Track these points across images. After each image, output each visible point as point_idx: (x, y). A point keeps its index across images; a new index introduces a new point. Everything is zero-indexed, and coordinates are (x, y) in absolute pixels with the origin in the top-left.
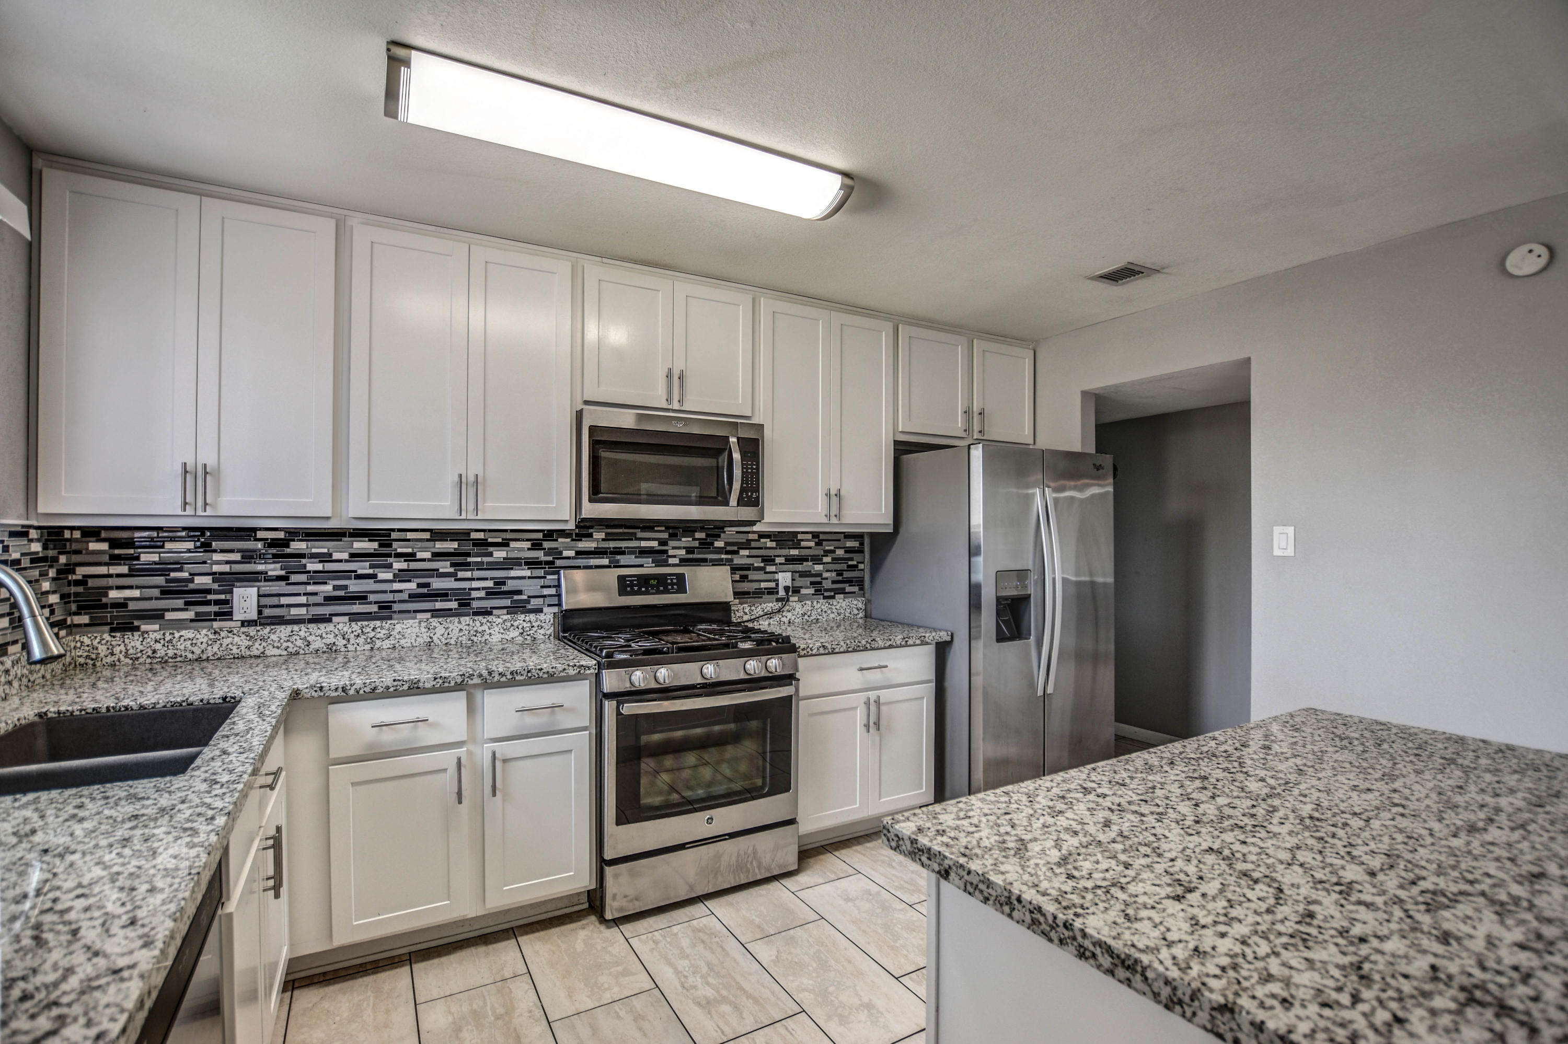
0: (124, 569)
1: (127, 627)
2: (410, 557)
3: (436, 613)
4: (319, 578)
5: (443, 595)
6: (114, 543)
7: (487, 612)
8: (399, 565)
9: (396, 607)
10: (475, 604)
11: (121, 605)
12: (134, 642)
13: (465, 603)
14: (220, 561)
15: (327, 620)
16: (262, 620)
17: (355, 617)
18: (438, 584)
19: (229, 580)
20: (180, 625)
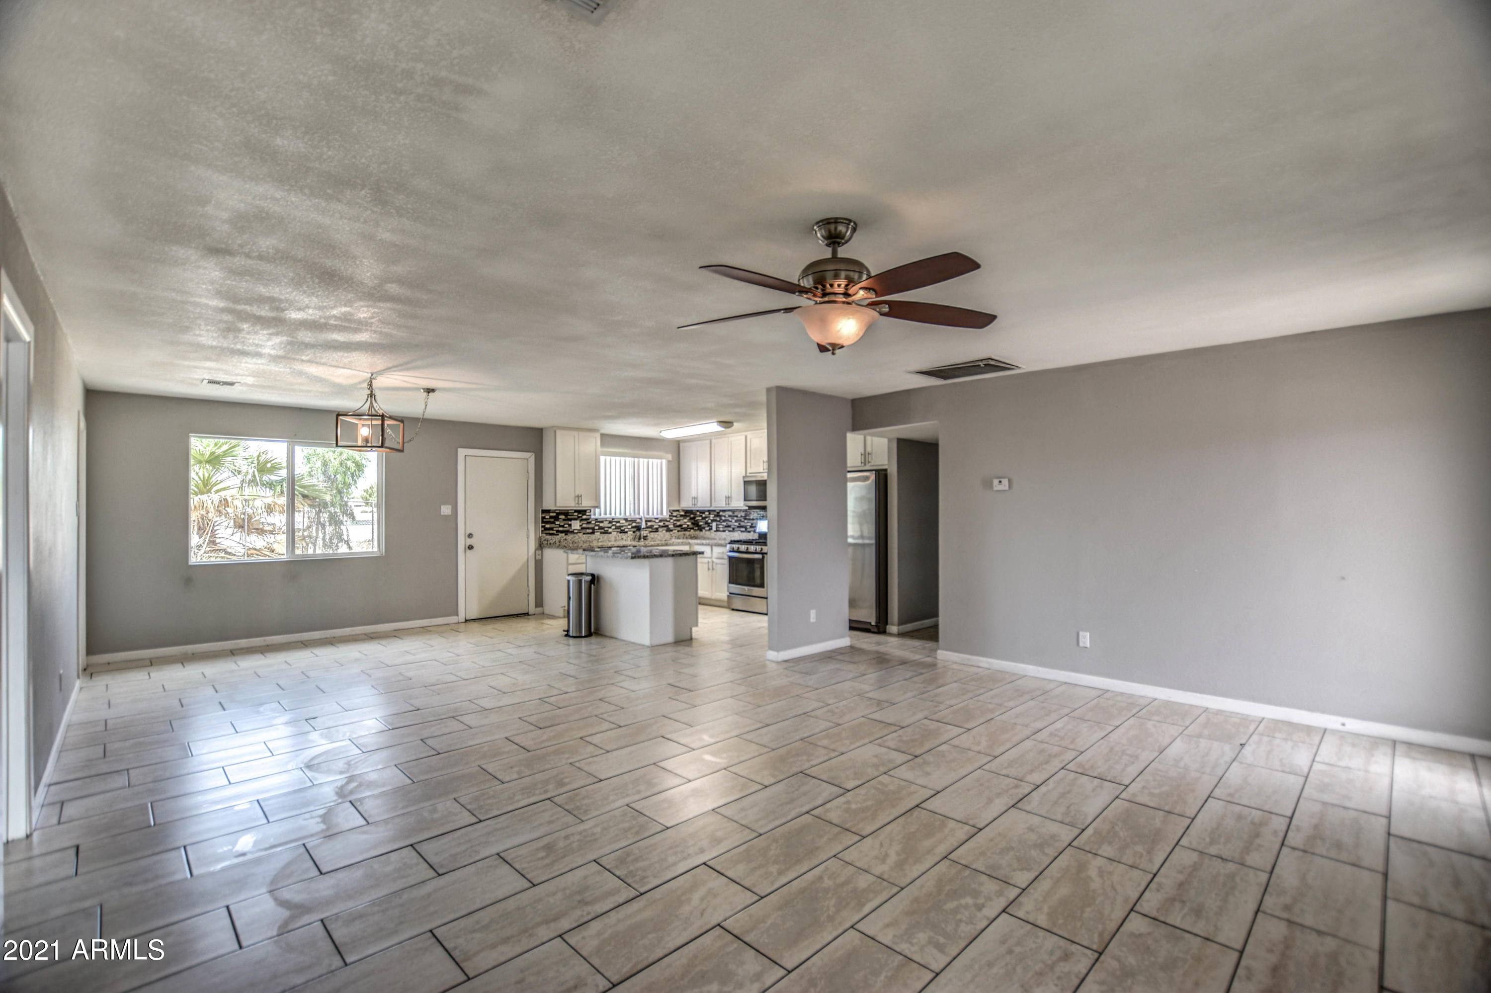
0: (700, 518)
1: (701, 530)
2: (737, 516)
3: (742, 531)
4: (724, 521)
5: (742, 527)
6: (700, 513)
7: (749, 532)
8: (736, 518)
9: (735, 529)
10: (748, 530)
11: (701, 526)
12: (701, 534)
13: (746, 529)
14: (712, 517)
15: (724, 531)
16: (717, 531)
17: (729, 531)
18: (742, 524)
19: (713, 521)
20: (706, 530)
